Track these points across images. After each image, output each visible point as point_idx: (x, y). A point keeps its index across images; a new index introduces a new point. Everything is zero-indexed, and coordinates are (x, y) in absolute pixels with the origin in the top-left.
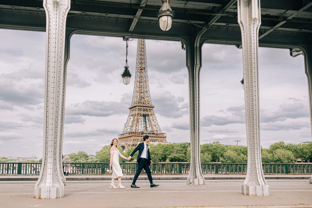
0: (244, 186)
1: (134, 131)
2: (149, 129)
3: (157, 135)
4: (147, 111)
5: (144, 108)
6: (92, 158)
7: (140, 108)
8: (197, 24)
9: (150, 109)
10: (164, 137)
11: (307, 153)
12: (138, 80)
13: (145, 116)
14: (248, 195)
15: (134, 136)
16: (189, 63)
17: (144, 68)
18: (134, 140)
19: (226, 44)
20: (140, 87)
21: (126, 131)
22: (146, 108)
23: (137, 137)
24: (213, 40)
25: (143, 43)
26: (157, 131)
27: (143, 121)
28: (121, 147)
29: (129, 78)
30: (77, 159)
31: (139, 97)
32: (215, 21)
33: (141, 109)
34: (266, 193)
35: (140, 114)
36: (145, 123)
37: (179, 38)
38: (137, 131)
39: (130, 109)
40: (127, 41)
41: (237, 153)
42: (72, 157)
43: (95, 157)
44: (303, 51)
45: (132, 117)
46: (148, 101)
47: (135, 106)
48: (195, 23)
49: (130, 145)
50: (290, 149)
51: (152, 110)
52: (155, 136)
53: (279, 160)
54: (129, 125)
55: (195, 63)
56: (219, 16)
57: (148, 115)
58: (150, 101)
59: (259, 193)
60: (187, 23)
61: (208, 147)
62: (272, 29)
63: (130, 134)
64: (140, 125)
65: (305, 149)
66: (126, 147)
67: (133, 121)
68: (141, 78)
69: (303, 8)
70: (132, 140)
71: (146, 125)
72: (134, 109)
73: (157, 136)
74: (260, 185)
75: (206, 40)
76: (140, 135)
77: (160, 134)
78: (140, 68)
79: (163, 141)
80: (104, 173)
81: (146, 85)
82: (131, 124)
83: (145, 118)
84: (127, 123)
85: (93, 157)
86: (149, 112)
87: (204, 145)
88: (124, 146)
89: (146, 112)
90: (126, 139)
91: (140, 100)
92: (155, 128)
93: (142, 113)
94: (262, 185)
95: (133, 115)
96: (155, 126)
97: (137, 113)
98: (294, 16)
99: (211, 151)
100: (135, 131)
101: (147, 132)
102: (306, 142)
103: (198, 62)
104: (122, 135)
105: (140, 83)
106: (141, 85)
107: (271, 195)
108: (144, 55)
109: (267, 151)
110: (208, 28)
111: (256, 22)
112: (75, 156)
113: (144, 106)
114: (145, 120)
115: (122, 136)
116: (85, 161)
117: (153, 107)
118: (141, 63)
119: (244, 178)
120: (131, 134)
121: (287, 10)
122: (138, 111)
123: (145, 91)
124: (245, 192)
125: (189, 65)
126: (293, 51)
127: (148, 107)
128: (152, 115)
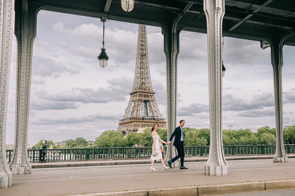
0: (207, 166)
1: (134, 116)
2: (150, 114)
3: (158, 120)
4: (148, 97)
5: (145, 94)
6: (91, 144)
7: (141, 93)
8: (172, 10)
9: (150, 95)
10: (164, 123)
11: (287, 136)
12: (139, 66)
13: (146, 102)
14: (209, 175)
15: (135, 121)
16: (167, 48)
17: (145, 54)
18: (134, 126)
19: (200, 32)
20: (141, 74)
21: (127, 117)
22: (147, 94)
23: (138, 123)
24: (190, 28)
25: (144, 30)
26: (158, 117)
27: (144, 107)
28: (121, 132)
29: (106, 61)
30: (75, 145)
31: (140, 83)
32: (188, 8)
33: (142, 95)
34: (225, 172)
35: (141, 100)
36: (146, 109)
37: (157, 23)
38: (138, 117)
39: (131, 94)
40: (104, 22)
41: (230, 137)
42: (69, 143)
43: (94, 142)
44: (270, 44)
45: (132, 102)
46: (149, 87)
47: (136, 92)
48: (170, 9)
49: (131, 130)
50: (273, 133)
51: (153, 96)
52: (156, 121)
53: (265, 142)
54: (130, 111)
55: (172, 49)
56: (191, 4)
57: (149, 101)
58: (151, 87)
59: (218, 173)
60: (162, 8)
61: (204, 131)
62: (241, 21)
63: (130, 120)
64: (141, 111)
65: (286, 132)
66: (127, 132)
67: (134, 107)
68: (142, 65)
69: (265, 3)
70: (133, 125)
71: (147, 111)
72: (135, 94)
73: (158, 122)
74: (219, 165)
75: (184, 27)
76: (141, 121)
77: (161, 119)
78: (141, 54)
79: (163, 126)
80: (89, 159)
81: (147, 72)
82: (132, 110)
83: (146, 104)
84: (127, 109)
85: (93, 143)
86: (150, 98)
87: (200, 130)
88: (125, 132)
89: (146, 98)
90: (128, 124)
91: (141, 86)
92: (156, 114)
93: (143, 99)
94: (222, 165)
95: (134, 101)
96: (156, 111)
97: (137, 99)
98: (258, 10)
99: (207, 135)
100: (136, 117)
101: (148, 117)
102: (287, 127)
103: (175, 48)
104: (122, 120)
105: (141, 69)
106: (142, 71)
107: (229, 174)
108: (145, 42)
109: (255, 134)
110: (182, 15)
111: (220, 12)
112: (73, 142)
113: (144, 92)
114: (146, 106)
115: (123, 122)
116: (83, 147)
117: (154, 93)
118: (142, 49)
119: (206, 160)
120: (132, 119)
121: (252, 4)
122: (139, 96)
123: (146, 77)
124: (207, 172)
125: (166, 50)
126: (263, 43)
127: (149, 93)
128: (152, 101)
